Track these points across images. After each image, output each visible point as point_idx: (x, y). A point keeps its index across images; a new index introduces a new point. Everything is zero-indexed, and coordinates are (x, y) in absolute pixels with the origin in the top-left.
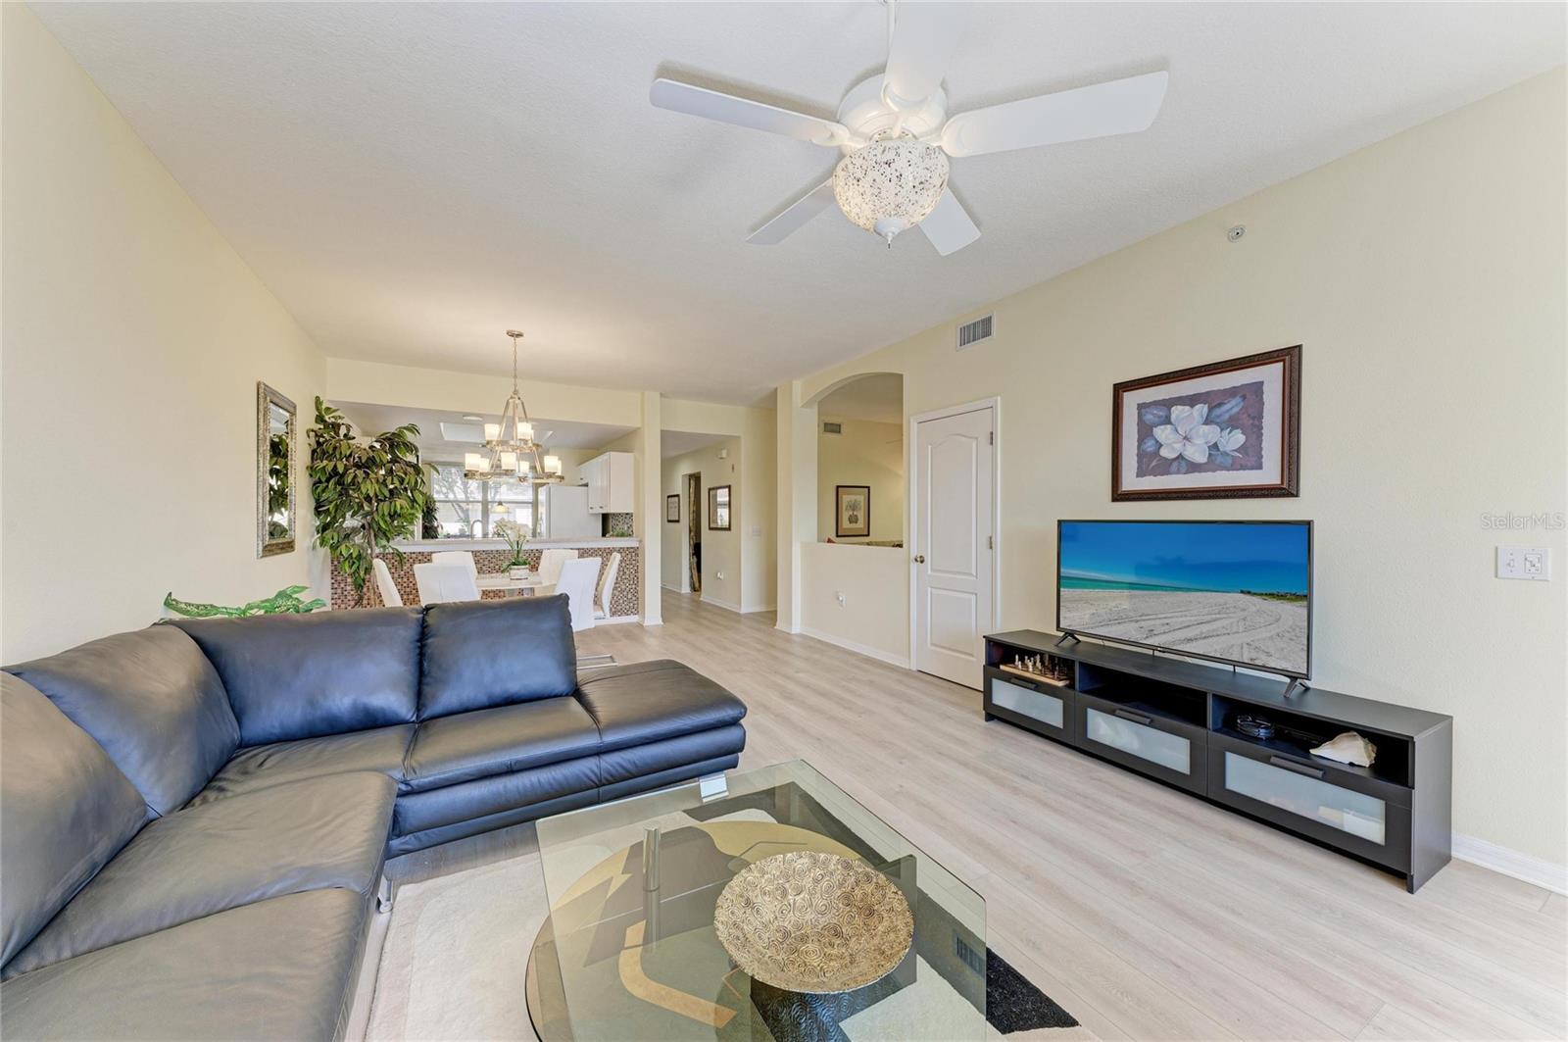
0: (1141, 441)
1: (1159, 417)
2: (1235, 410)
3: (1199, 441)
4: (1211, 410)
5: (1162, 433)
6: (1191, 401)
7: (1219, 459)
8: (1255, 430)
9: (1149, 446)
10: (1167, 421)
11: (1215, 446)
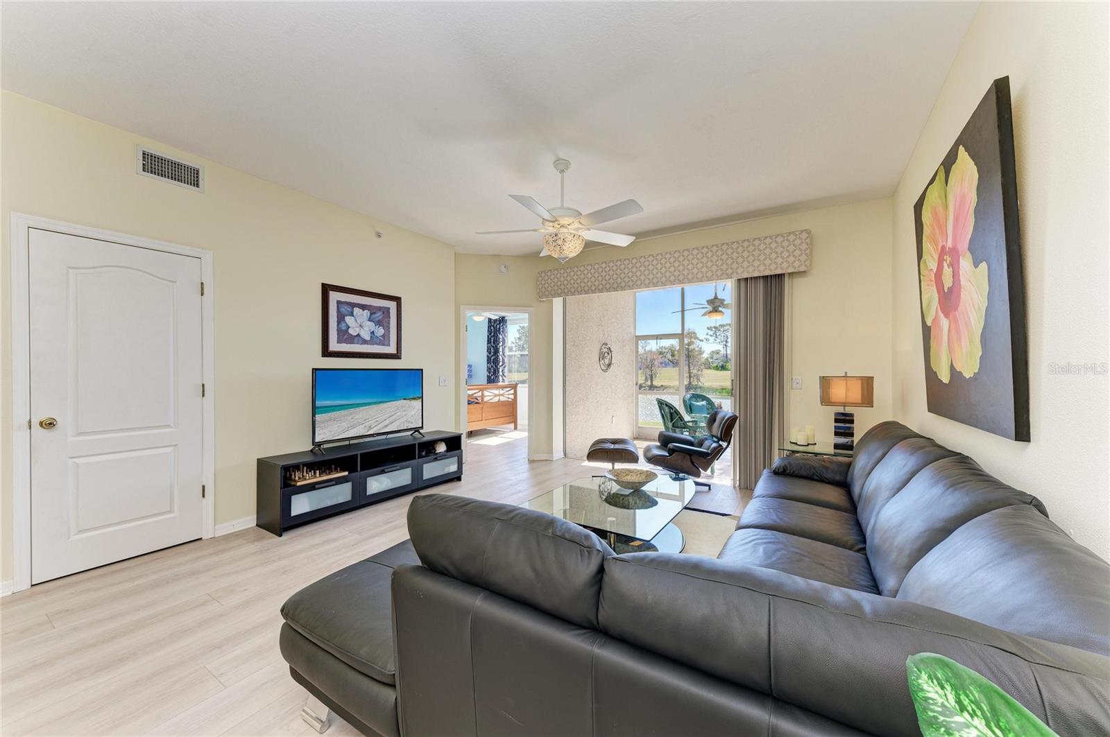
0: (339, 323)
1: (348, 311)
2: (381, 317)
3: (366, 329)
4: (371, 314)
5: (349, 320)
6: (363, 307)
7: (375, 339)
8: (387, 329)
9: (343, 326)
10: (352, 314)
11: (373, 333)
